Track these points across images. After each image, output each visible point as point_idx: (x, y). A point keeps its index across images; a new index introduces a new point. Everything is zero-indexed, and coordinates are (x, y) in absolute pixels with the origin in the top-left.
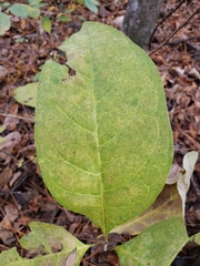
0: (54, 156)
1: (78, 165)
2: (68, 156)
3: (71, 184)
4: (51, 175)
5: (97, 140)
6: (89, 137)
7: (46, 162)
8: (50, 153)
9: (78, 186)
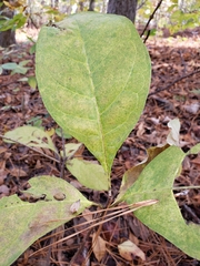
0: (53, 84)
1: (74, 89)
2: (65, 83)
3: (70, 107)
4: (51, 99)
5: (88, 68)
6: (81, 67)
7: (46, 90)
8: (49, 83)
9: (77, 108)
